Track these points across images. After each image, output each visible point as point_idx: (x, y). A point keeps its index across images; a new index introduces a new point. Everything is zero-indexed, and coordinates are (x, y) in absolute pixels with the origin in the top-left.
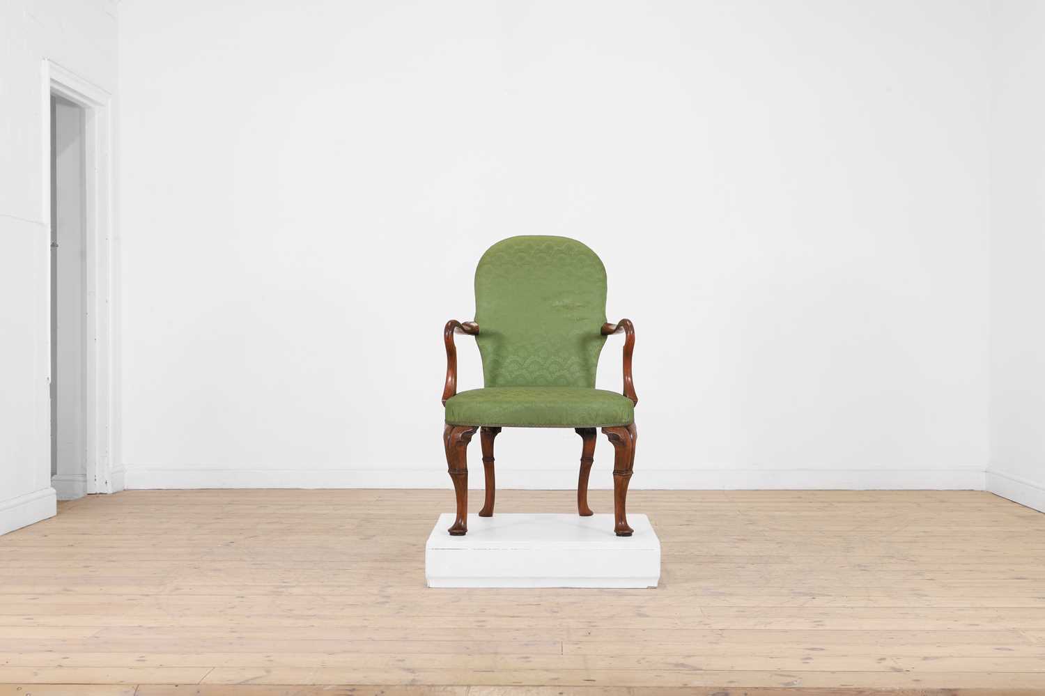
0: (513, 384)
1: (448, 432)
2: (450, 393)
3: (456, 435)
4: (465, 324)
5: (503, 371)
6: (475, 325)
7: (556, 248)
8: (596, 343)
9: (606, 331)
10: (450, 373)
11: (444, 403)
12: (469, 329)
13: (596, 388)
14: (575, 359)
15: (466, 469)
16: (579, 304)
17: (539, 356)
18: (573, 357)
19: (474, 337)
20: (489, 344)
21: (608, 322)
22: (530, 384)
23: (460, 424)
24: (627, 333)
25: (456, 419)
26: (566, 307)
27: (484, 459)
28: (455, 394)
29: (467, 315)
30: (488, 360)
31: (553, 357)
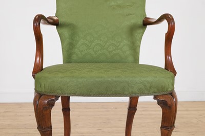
1: (37, 99)
2: (38, 69)
3: (42, 102)
4: (49, 18)
5: (76, 50)
6: (56, 18)
8: (140, 31)
9: (147, 23)
10: (38, 54)
11: (34, 76)
12: (52, 21)
13: (140, 63)
15: (51, 127)
16: (128, 4)
17: (101, 40)
18: (125, 41)
19: (55, 27)
20: (65, 31)
21: (147, 17)
22: (95, 61)
23: (46, 93)
24: (169, 24)
25: (43, 90)
26: (119, 6)
27: (63, 110)
28: (42, 69)
30: (66, 43)
31: (111, 41)
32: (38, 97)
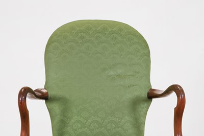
4: (36, 90)
6: (45, 91)
7: (110, 30)
8: (144, 105)
12: (40, 94)
14: (126, 120)
16: (129, 74)
17: (98, 116)
18: (126, 117)
19: (44, 101)
20: (56, 107)
21: (153, 88)
24: (178, 97)
26: (119, 76)
29: (38, 83)
31: (110, 117)
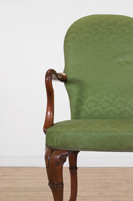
0: (91, 117)
1: (49, 154)
2: (49, 124)
3: (55, 156)
5: (85, 107)
6: (64, 74)
10: (49, 109)
11: (45, 132)
12: (61, 77)
15: (62, 183)
17: (109, 97)
19: (64, 83)
20: (74, 88)
23: (58, 148)
28: (53, 125)
30: (74, 100)
31: (119, 97)
32: (50, 152)
